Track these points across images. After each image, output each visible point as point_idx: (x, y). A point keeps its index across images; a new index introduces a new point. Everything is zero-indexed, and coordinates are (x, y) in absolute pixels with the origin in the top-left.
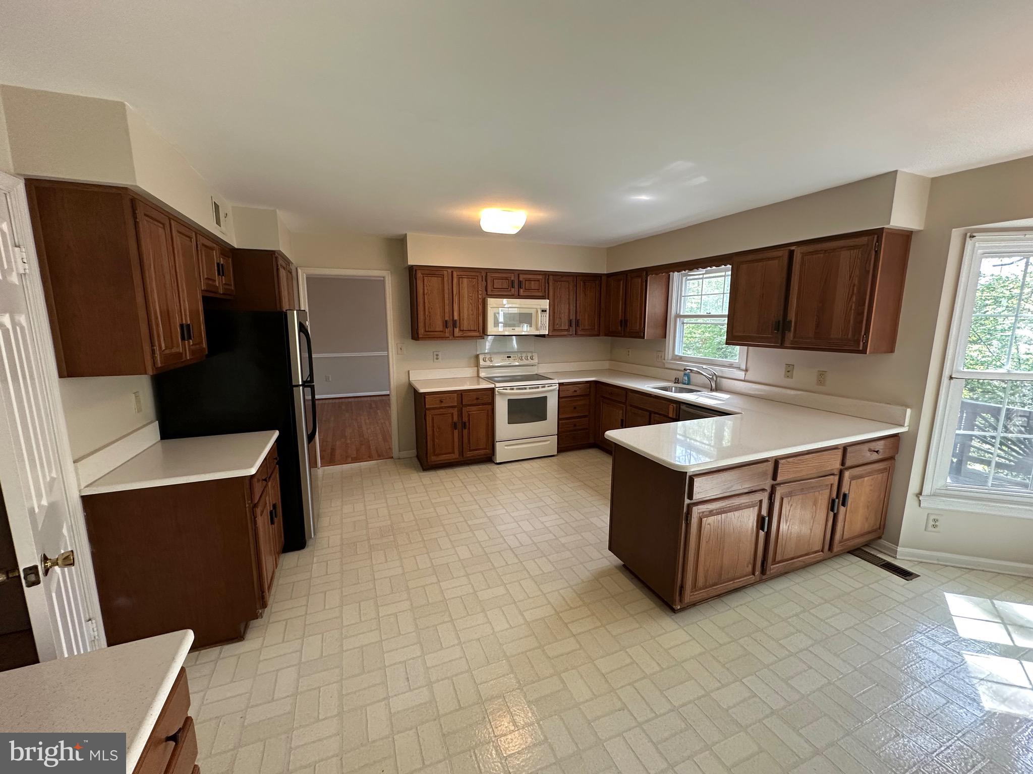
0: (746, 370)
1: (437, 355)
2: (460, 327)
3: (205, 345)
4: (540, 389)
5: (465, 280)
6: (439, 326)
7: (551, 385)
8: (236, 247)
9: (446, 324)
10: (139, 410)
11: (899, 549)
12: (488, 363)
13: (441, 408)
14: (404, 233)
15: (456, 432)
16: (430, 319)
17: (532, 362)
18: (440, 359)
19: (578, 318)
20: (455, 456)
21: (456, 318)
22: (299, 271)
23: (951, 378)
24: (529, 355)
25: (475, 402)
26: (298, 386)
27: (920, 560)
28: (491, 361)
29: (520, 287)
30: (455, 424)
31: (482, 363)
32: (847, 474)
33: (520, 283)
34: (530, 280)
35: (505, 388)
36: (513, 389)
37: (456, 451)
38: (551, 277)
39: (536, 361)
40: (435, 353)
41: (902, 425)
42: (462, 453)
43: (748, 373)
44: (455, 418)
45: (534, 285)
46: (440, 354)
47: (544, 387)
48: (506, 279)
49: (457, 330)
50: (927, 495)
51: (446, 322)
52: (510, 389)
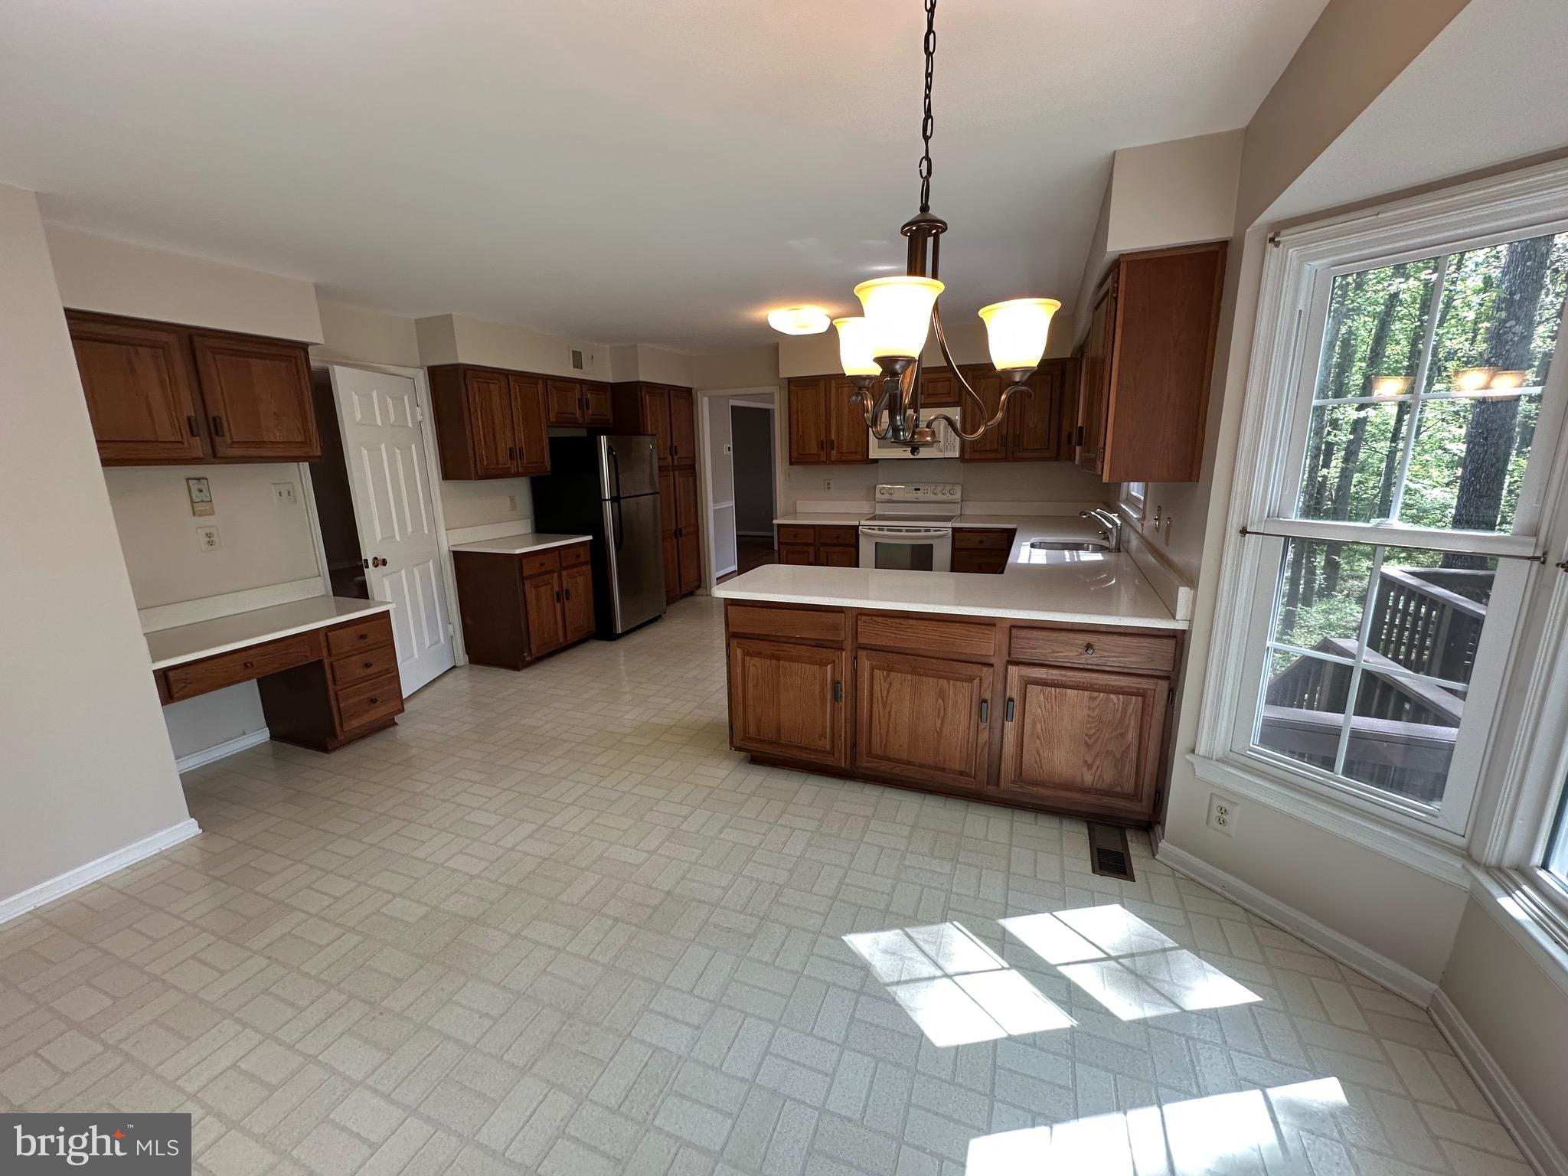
0: (1143, 519)
1: (829, 484)
2: (838, 450)
3: (547, 464)
4: (923, 534)
6: (812, 447)
7: (940, 529)
8: (611, 381)
9: (821, 445)
10: (513, 508)
11: (1163, 844)
13: (797, 544)
16: (803, 440)
18: (832, 490)
19: (1017, 432)
21: (833, 437)
22: (699, 394)
23: (1244, 532)
25: (835, 541)
27: (1193, 876)
28: (891, 494)
31: (878, 495)
32: (1012, 670)
34: (934, 381)
35: (871, 528)
36: (882, 530)
39: (958, 496)
40: (826, 482)
41: (1171, 616)
43: (1144, 523)
44: (812, 559)
45: (940, 387)
46: (832, 482)
47: (929, 531)
49: (834, 453)
50: (1205, 757)
51: (822, 442)
52: (879, 529)
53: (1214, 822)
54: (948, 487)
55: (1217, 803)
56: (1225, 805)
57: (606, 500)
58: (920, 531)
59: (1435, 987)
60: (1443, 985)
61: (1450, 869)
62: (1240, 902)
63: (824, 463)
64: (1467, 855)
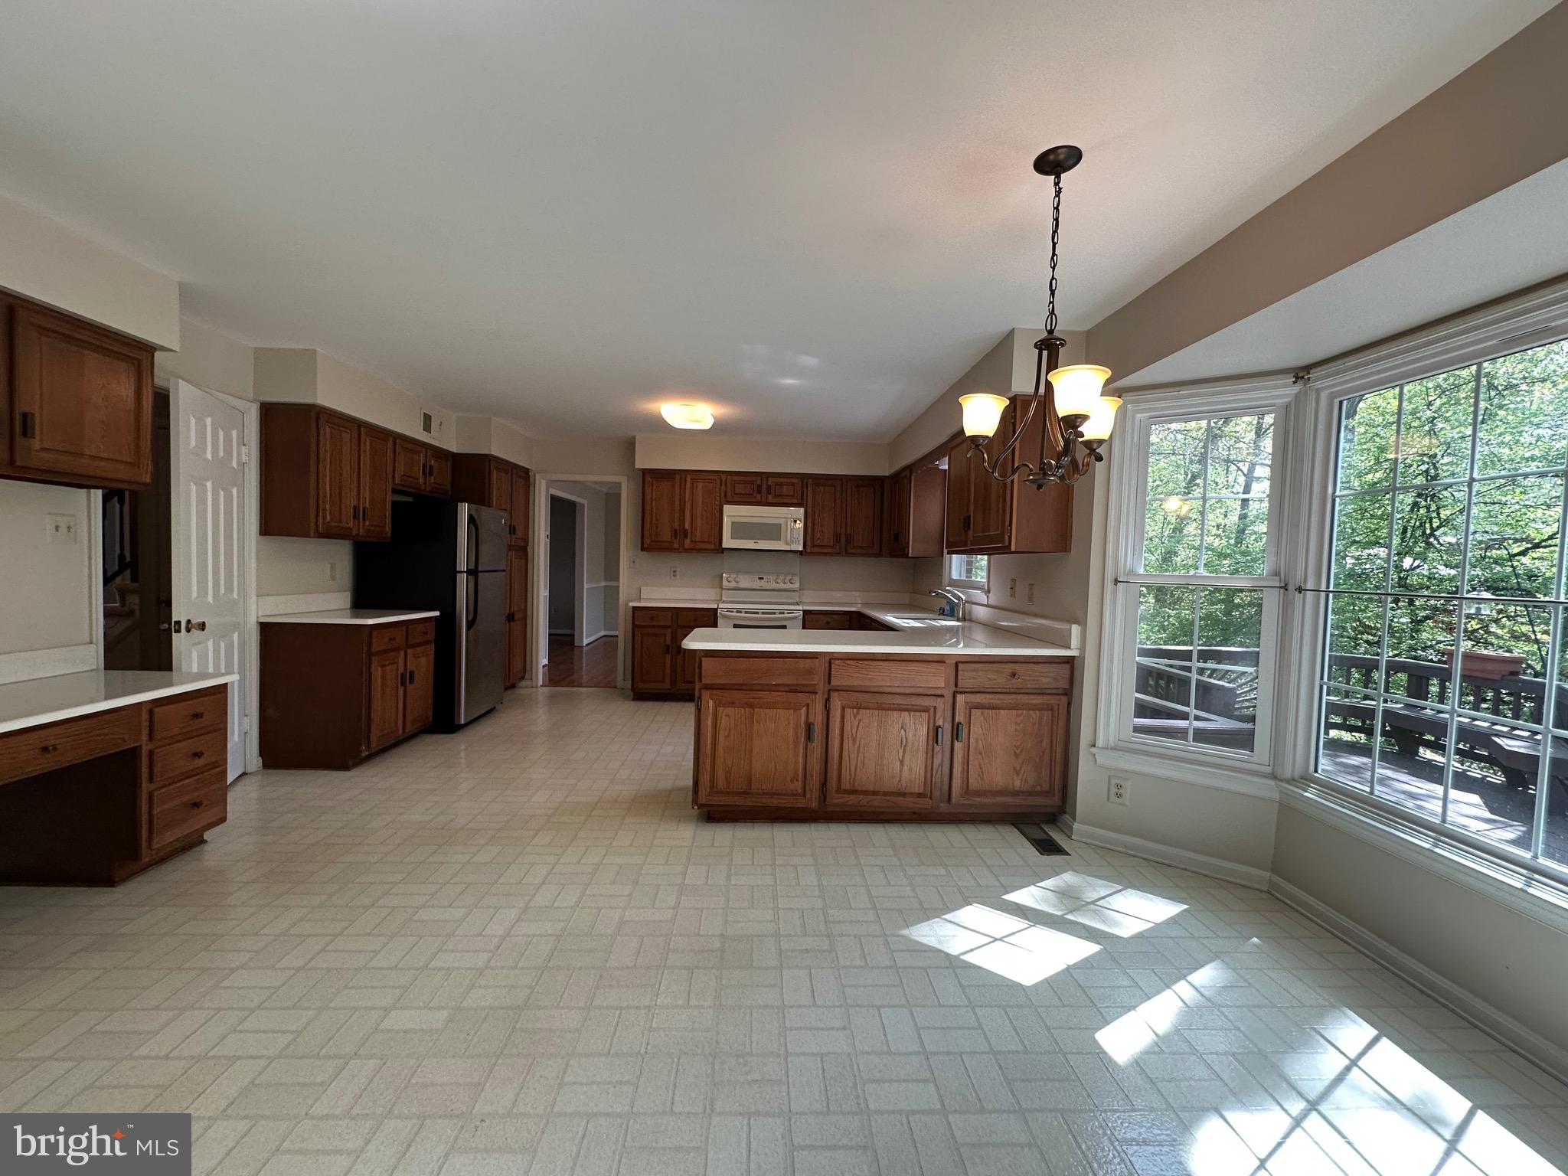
0: (989, 591)
1: (675, 572)
2: (691, 538)
3: (388, 528)
4: (777, 616)
5: (700, 485)
6: (666, 535)
7: (791, 612)
8: (455, 451)
9: (675, 533)
10: (333, 578)
11: (1076, 826)
12: (733, 584)
13: (653, 626)
15: (668, 657)
16: (657, 528)
17: (791, 586)
18: (678, 577)
19: (849, 532)
20: (666, 686)
21: (687, 526)
22: (537, 476)
23: (1116, 581)
27: (1102, 845)
28: (737, 582)
29: (769, 493)
30: (668, 646)
31: (725, 583)
32: (960, 698)
33: (769, 487)
34: (781, 484)
35: (729, 610)
36: (740, 612)
38: (810, 481)
39: (797, 586)
40: (673, 569)
41: (1069, 648)
42: (673, 682)
44: (668, 640)
45: (786, 490)
46: (678, 570)
47: (783, 613)
48: (752, 482)
49: (687, 542)
50: (1103, 748)
51: (676, 531)
52: (737, 612)
53: (1113, 798)
54: (789, 577)
55: (1114, 782)
56: (1119, 782)
57: (461, 572)
58: (775, 613)
59: (1269, 874)
60: (1273, 871)
61: (1268, 790)
62: (1138, 854)
63: (676, 550)
64: (1274, 776)
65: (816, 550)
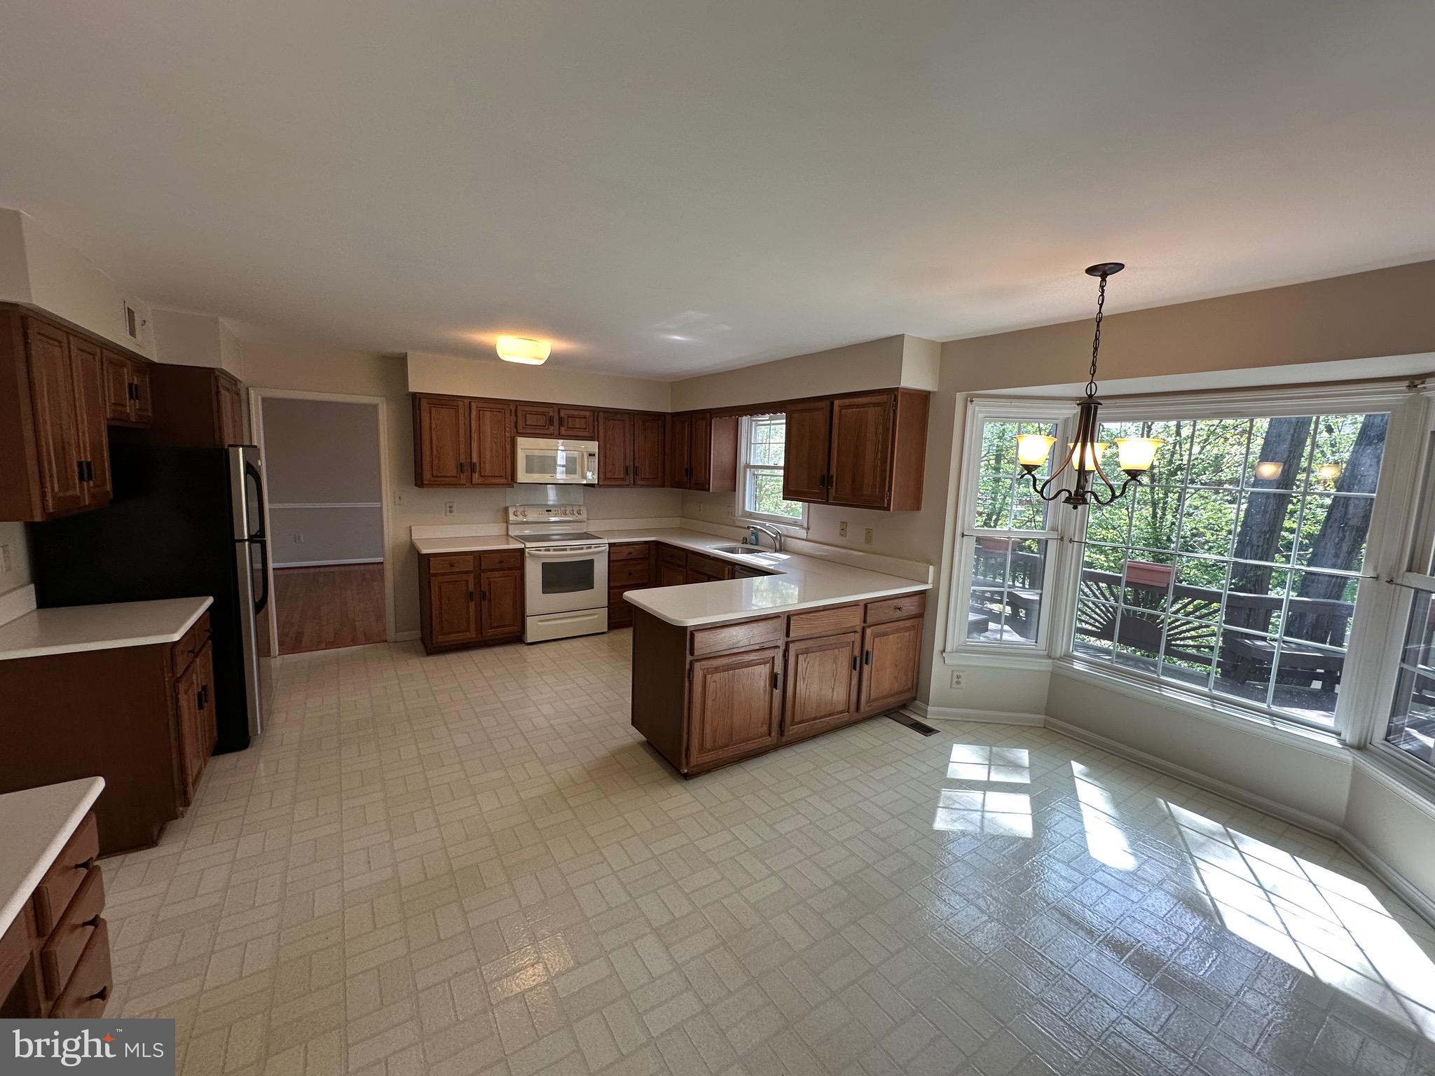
0: (808, 529)
1: (451, 507)
2: (480, 472)
3: (109, 487)
4: (585, 551)
5: (488, 414)
6: (451, 469)
7: (598, 545)
8: (156, 360)
9: (461, 467)
10: (8, 569)
11: (930, 708)
12: (520, 518)
13: (452, 573)
14: (403, 351)
15: (472, 606)
16: (439, 460)
17: (580, 517)
18: (455, 513)
19: (637, 465)
20: (472, 635)
21: (475, 460)
22: (252, 392)
23: (963, 535)
24: (576, 509)
25: (498, 566)
26: (244, 541)
27: (947, 718)
28: (525, 516)
29: (561, 424)
30: (471, 594)
31: (512, 517)
32: (868, 631)
33: (561, 419)
34: (573, 417)
35: (538, 549)
36: (549, 550)
37: (473, 627)
38: (601, 414)
39: (584, 516)
40: (448, 505)
41: (927, 583)
42: (480, 630)
43: (809, 532)
44: (471, 587)
45: (579, 423)
46: (455, 505)
47: (590, 548)
48: (543, 414)
49: (476, 476)
50: (950, 652)
51: (461, 464)
52: (546, 550)
53: (954, 685)
55: (955, 674)
56: (959, 674)
58: (580, 549)
59: (1044, 716)
60: (1047, 714)
61: (1046, 665)
62: (971, 720)
63: (463, 485)
64: (1049, 657)
65: (608, 483)
